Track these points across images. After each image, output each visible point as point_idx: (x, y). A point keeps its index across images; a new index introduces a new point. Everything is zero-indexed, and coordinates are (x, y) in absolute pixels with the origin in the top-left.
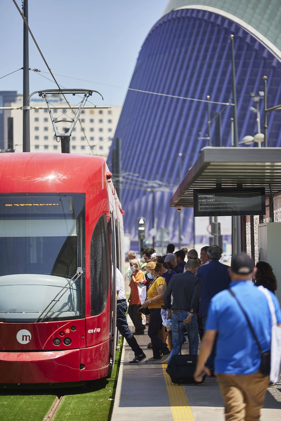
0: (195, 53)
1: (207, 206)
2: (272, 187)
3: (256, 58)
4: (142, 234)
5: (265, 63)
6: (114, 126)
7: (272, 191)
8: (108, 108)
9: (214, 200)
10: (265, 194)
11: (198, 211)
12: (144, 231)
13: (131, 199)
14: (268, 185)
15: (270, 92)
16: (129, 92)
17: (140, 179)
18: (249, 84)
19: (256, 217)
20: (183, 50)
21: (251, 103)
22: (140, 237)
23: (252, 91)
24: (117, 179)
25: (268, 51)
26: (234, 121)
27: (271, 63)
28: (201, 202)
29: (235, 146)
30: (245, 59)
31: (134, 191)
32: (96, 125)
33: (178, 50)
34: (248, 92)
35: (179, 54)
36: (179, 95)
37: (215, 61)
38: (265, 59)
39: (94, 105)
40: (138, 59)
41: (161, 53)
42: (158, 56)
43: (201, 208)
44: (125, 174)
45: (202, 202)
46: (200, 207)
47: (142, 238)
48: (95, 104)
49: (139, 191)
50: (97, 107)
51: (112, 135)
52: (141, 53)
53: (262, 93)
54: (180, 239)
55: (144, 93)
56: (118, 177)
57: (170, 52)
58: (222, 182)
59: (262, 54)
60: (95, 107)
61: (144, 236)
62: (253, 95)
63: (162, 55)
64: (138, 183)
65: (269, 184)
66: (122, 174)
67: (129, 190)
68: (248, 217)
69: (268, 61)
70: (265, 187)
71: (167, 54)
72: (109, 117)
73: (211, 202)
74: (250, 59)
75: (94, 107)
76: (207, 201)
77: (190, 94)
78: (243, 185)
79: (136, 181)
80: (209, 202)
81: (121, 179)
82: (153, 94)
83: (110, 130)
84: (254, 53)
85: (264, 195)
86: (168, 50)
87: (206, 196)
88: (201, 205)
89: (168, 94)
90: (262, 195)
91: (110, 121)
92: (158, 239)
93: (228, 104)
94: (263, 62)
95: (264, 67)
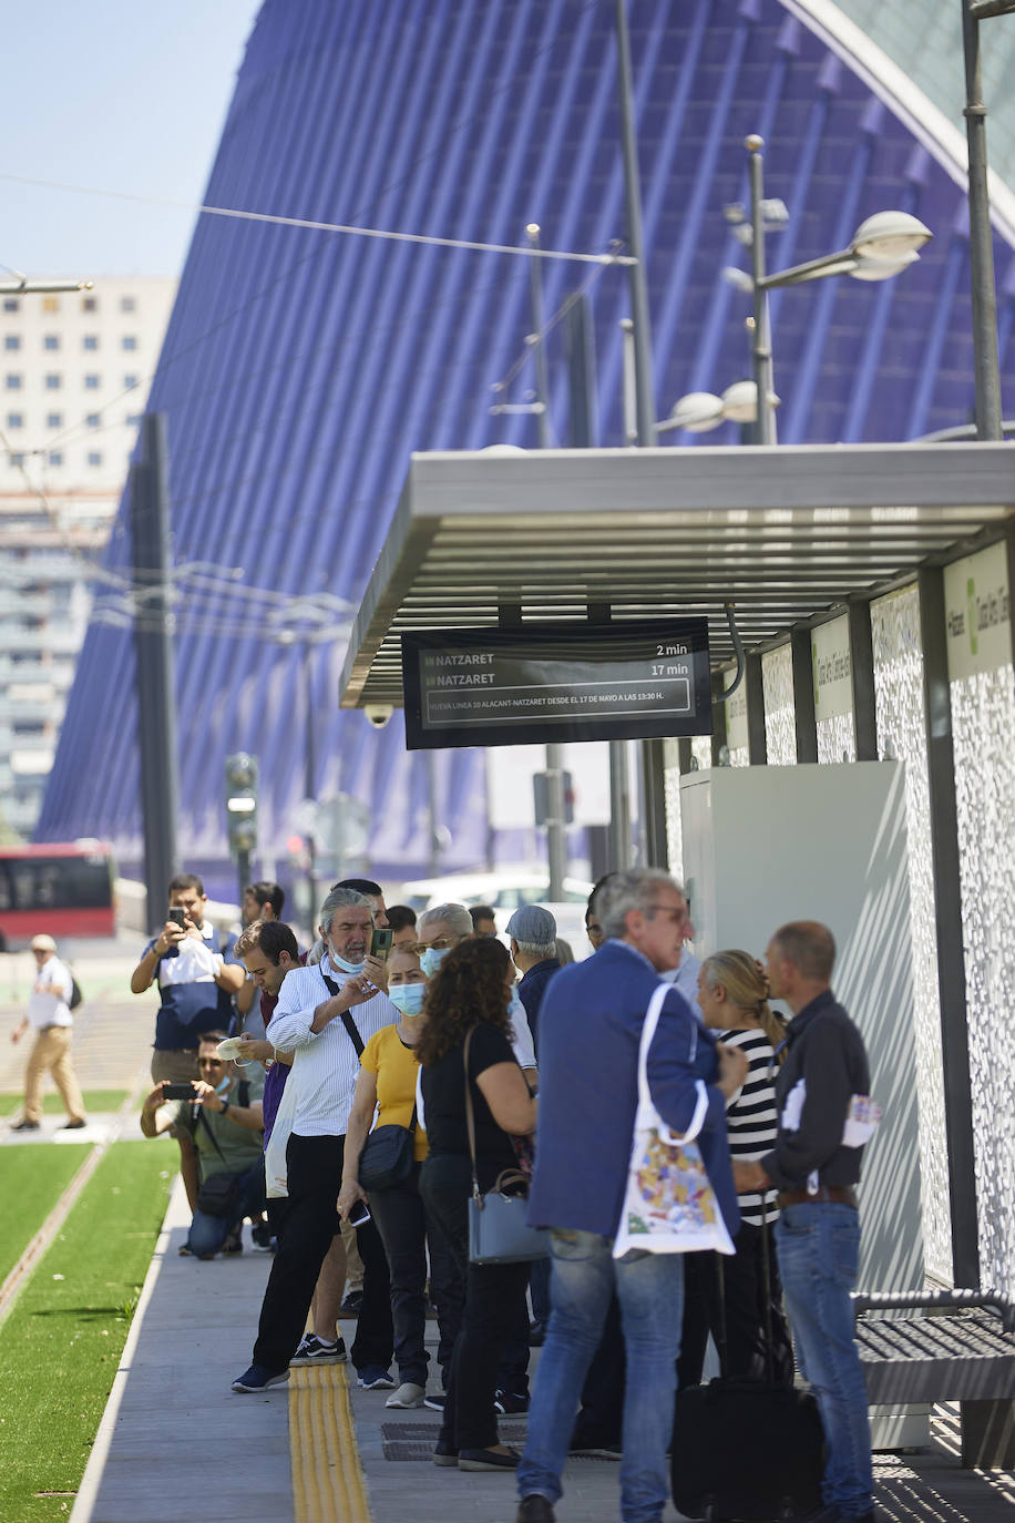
0: (486, 40)
1: (459, 705)
2: (736, 615)
3: (749, 55)
4: (244, 828)
5: (788, 77)
6: (145, 362)
7: (740, 633)
8: (77, 289)
9: (491, 676)
10: (706, 647)
11: (425, 727)
12: (251, 816)
13: (225, 681)
14: (722, 605)
15: (811, 203)
16: (205, 225)
17: (260, 593)
18: (721, 168)
19: (701, 745)
20: (436, 28)
21: (733, 252)
22: (234, 840)
23: (735, 198)
24: (151, 592)
25: (802, 26)
26: (634, 331)
27: (815, 74)
28: (436, 688)
29: (640, 441)
30: (702, 59)
31: (235, 643)
32: (72, 362)
33: (411, 30)
34: (715, 204)
35: (419, 46)
36: (395, 226)
37: (572, 72)
38: (787, 58)
39: (19, 278)
40: (244, 73)
41: (338, 44)
42: (326, 56)
43: (434, 714)
44: (185, 570)
45: (442, 687)
46: (433, 707)
47: (246, 843)
48: (23, 275)
49: (259, 644)
50: (29, 285)
51: (137, 401)
52: (254, 45)
53: (775, 208)
54: (435, 845)
55: (255, 221)
56: (157, 582)
57: (377, 37)
58: (524, 598)
59: (776, 36)
60: (23, 285)
61: (252, 837)
62: (734, 214)
63: (344, 52)
64: (255, 610)
65: (726, 601)
66: (175, 570)
67: (214, 641)
68: (671, 745)
69: (800, 67)
70: (709, 615)
71: (365, 48)
72: (126, 325)
73: (477, 685)
74: (722, 59)
75: (17, 285)
76: (461, 683)
77: (467, 222)
78: (613, 608)
79: (246, 601)
80: (469, 686)
81: (171, 594)
82: (275, 224)
83: (131, 382)
84: (740, 36)
85: (702, 649)
86: (369, 31)
87: (457, 660)
88: (435, 699)
89: (348, 222)
90: (694, 651)
91: (130, 343)
92: (322, 845)
93: (606, 259)
94: (777, 72)
95: (784, 95)
